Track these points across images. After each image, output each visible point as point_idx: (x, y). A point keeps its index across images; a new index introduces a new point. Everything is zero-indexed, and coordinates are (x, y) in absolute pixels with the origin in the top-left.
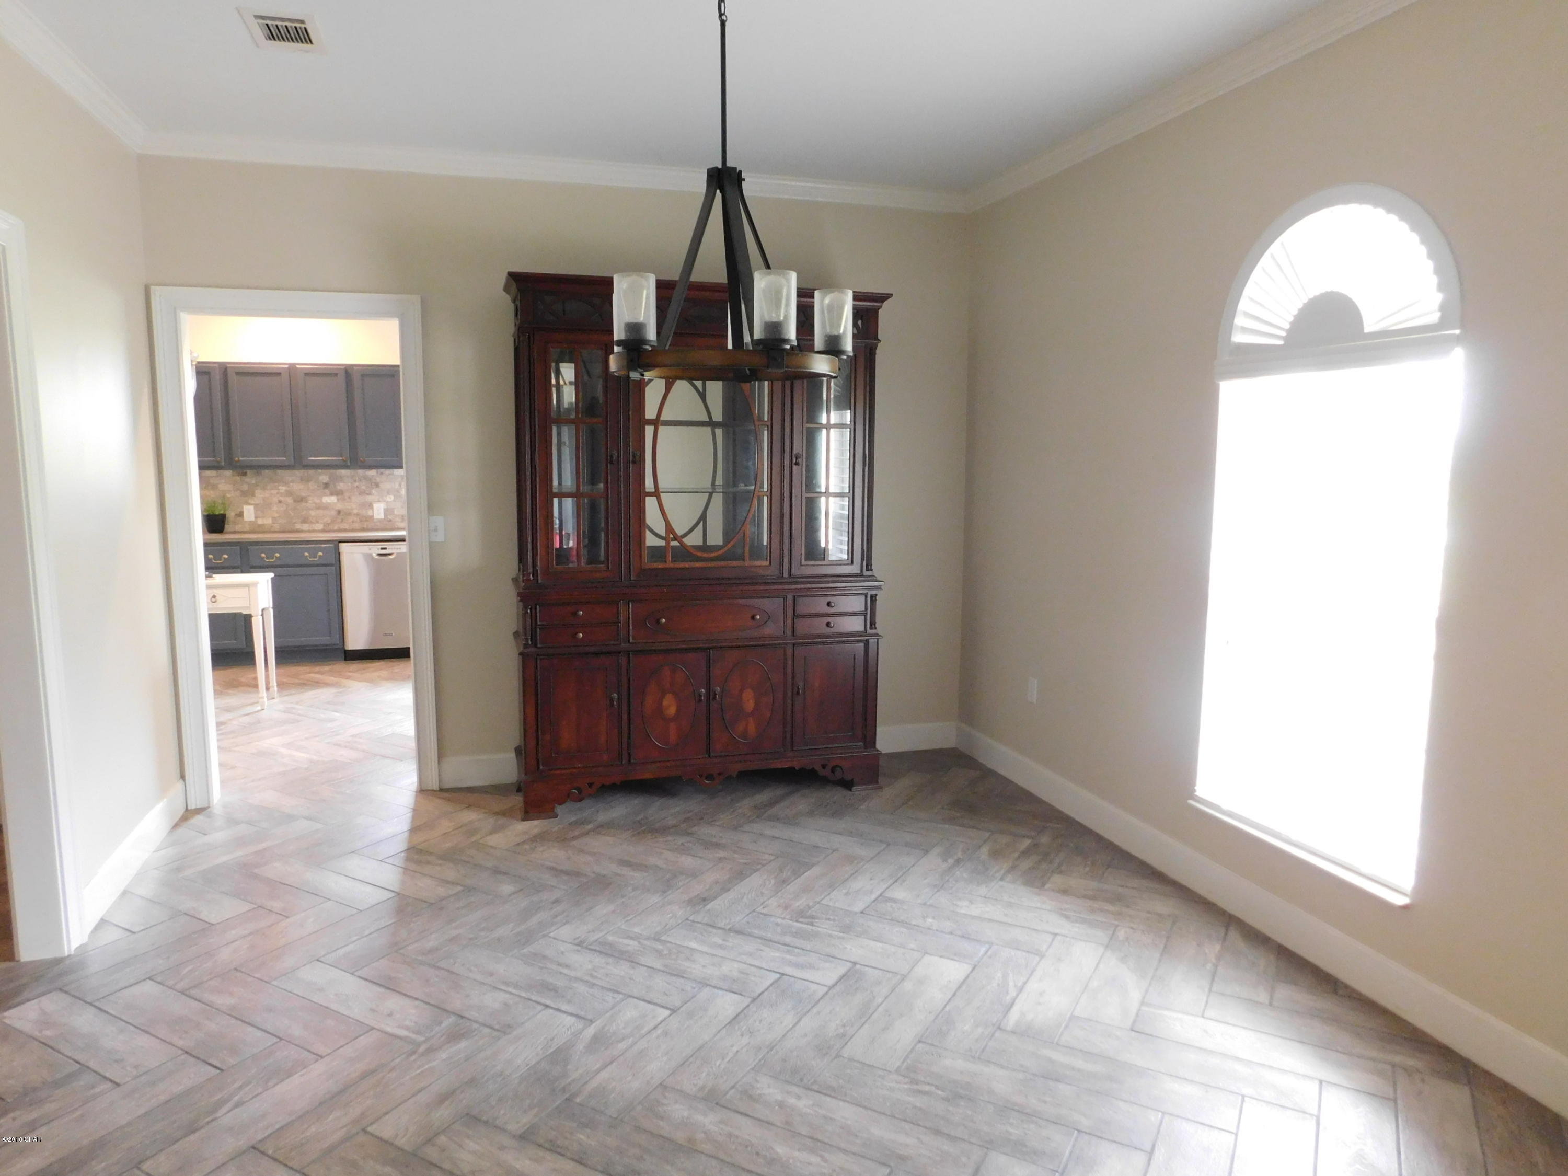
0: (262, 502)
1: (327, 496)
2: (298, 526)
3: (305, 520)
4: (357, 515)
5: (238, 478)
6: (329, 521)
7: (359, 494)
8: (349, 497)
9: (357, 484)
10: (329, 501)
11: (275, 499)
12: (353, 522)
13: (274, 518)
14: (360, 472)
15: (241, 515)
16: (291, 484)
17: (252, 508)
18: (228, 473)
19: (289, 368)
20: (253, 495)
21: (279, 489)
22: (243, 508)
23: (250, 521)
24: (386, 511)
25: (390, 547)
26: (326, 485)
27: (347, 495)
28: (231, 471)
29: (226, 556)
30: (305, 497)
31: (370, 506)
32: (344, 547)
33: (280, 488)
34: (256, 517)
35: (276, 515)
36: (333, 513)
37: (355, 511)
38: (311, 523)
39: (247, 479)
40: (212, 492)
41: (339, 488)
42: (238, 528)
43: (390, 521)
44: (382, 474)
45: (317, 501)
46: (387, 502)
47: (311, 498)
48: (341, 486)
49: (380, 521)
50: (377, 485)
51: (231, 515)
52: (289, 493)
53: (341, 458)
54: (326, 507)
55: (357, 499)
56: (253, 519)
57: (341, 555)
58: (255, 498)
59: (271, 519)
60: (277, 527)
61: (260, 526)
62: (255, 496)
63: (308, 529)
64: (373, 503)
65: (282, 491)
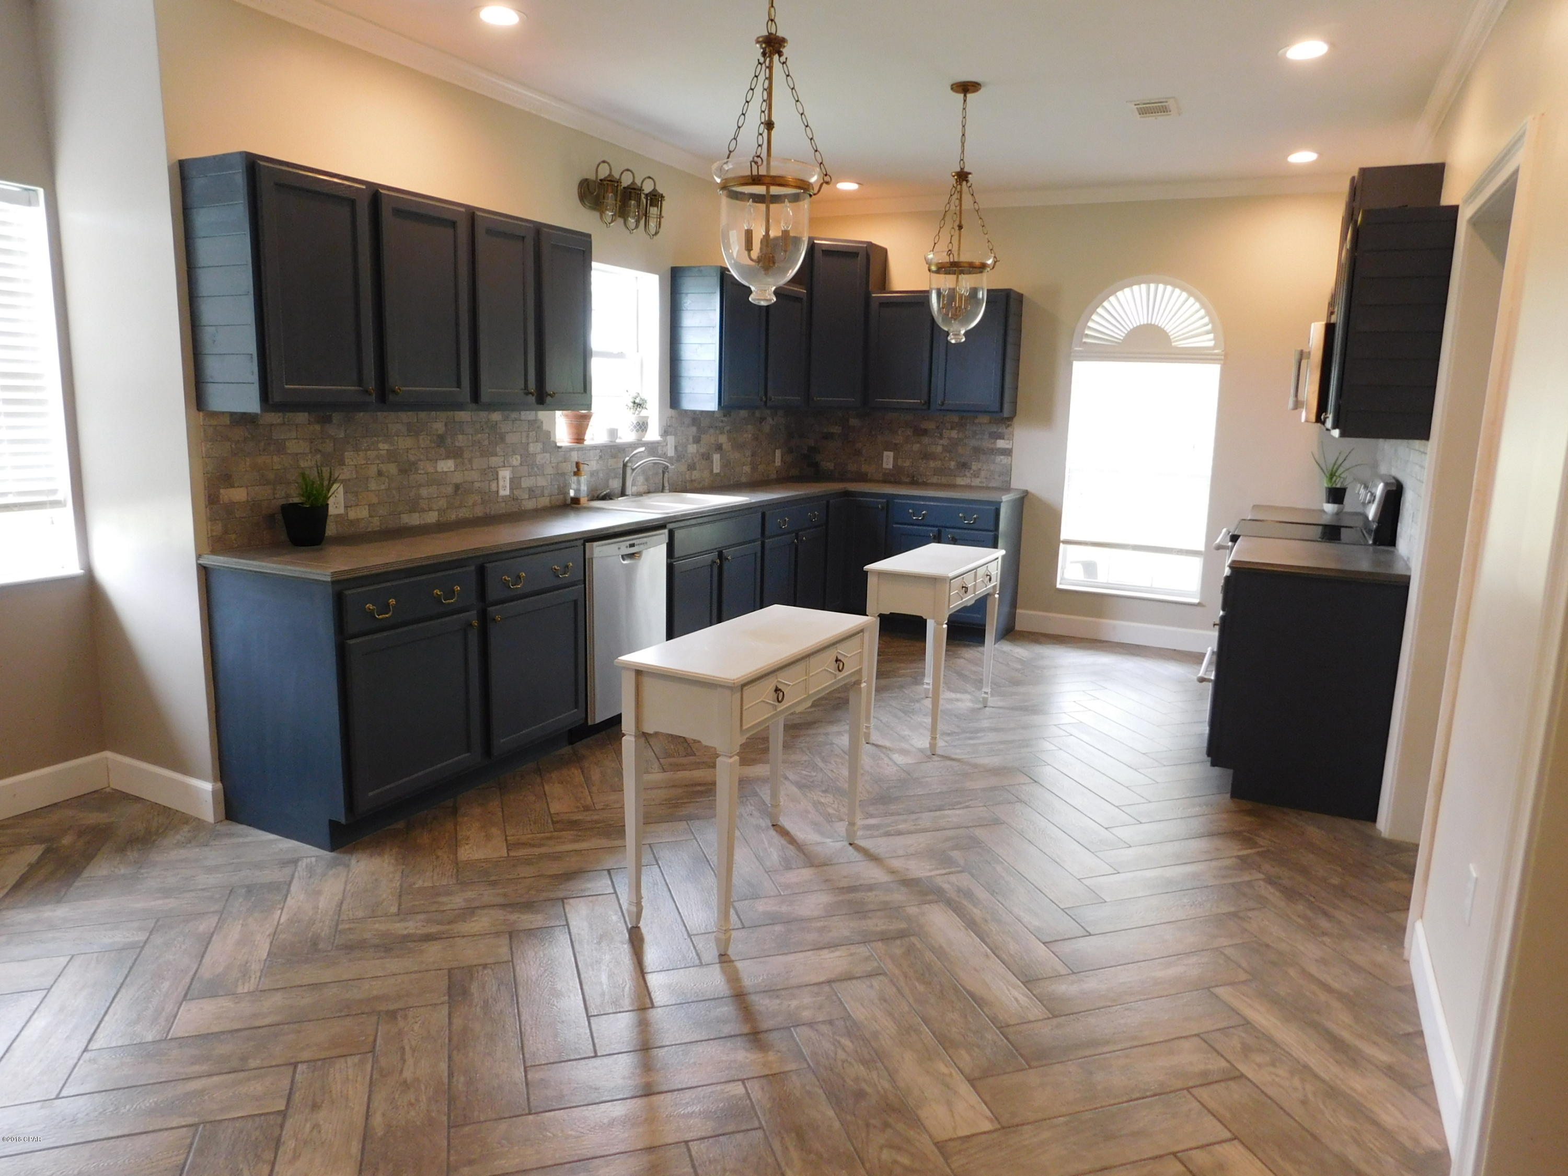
0: (354, 476)
1: (443, 459)
2: (405, 519)
3: (414, 507)
4: (479, 491)
5: (318, 427)
6: (445, 506)
7: (482, 455)
8: (469, 460)
9: (479, 437)
10: (445, 469)
11: (373, 470)
12: (474, 504)
13: (371, 507)
16: (396, 438)
17: (340, 489)
18: (301, 418)
20: (342, 461)
21: (379, 449)
23: (339, 516)
24: (513, 482)
26: (442, 440)
27: (467, 455)
28: (306, 414)
30: (414, 463)
31: (494, 474)
33: (380, 446)
34: (347, 507)
35: (375, 500)
36: (450, 490)
37: (477, 485)
38: (423, 511)
39: (332, 430)
40: (276, 459)
41: (457, 444)
45: (430, 469)
46: (514, 466)
47: (421, 465)
48: (461, 440)
49: (505, 499)
50: (502, 437)
52: (392, 456)
54: (441, 480)
55: (479, 463)
56: (341, 510)
58: (344, 467)
59: (367, 507)
60: (376, 524)
61: (352, 523)
62: (344, 464)
63: (418, 523)
64: (498, 469)
65: (384, 452)
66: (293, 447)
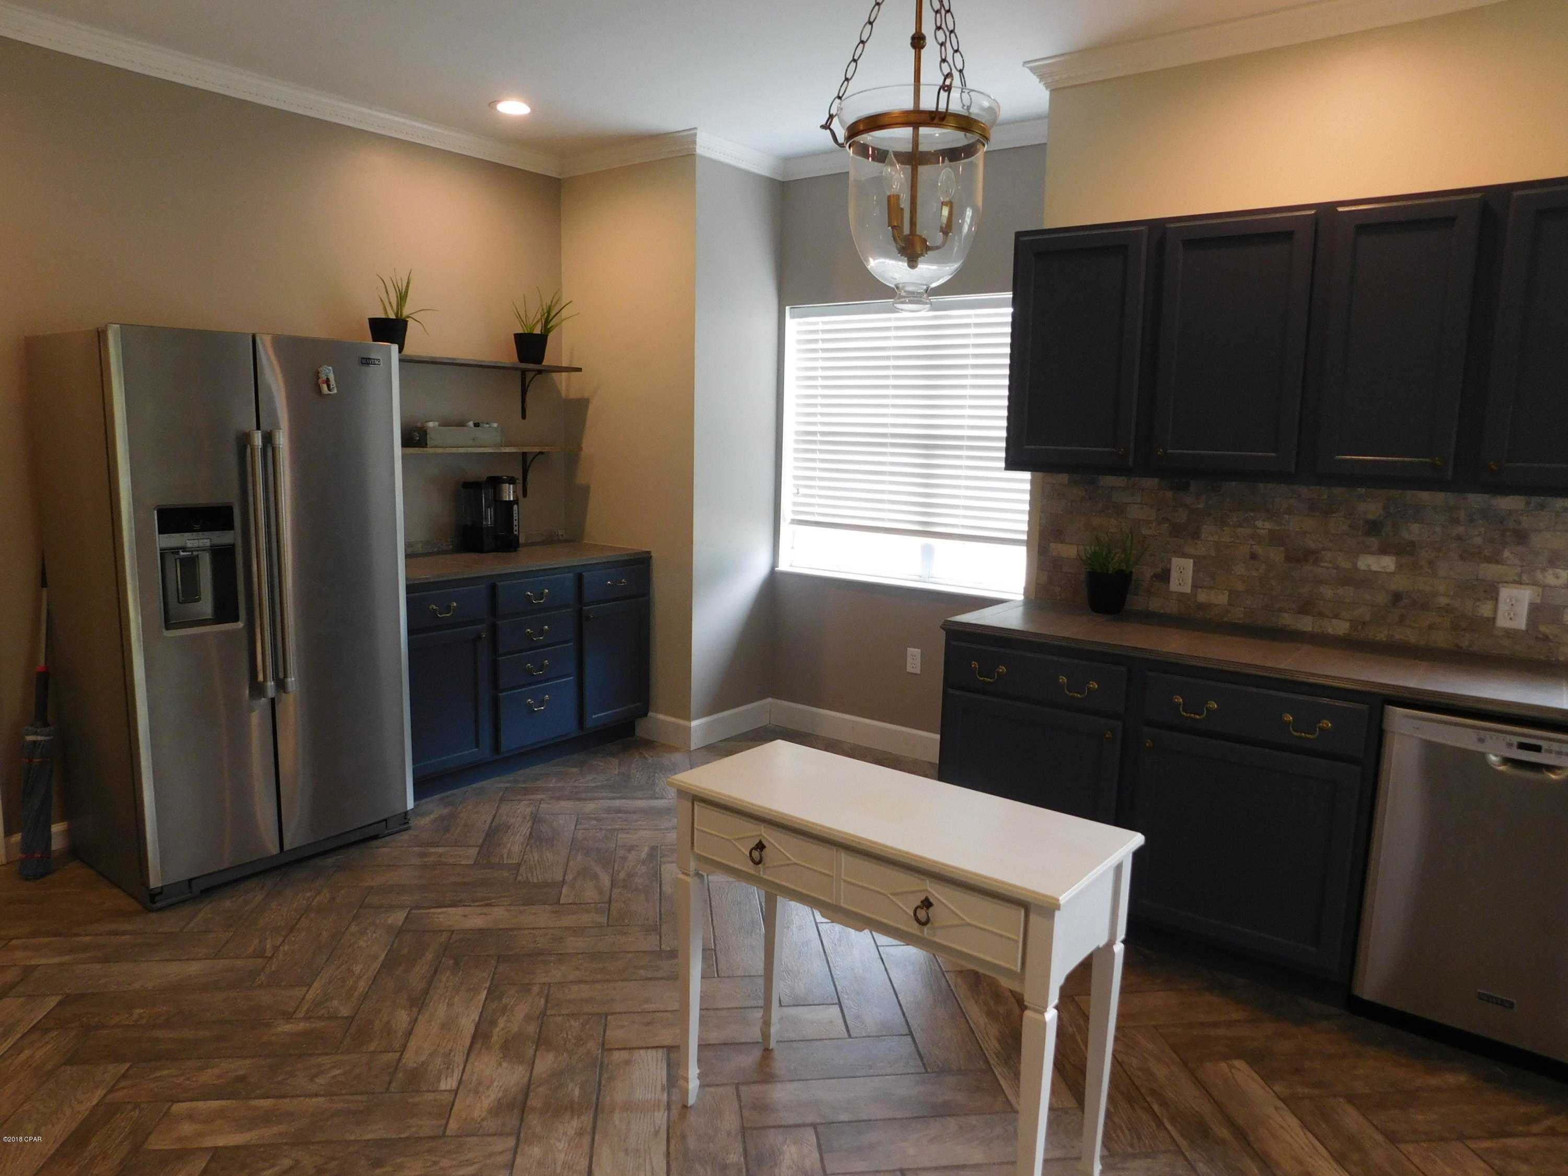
0: (1213, 553)
1: (1373, 554)
2: (1287, 619)
3: (1305, 608)
4: (1447, 610)
5: (1169, 494)
6: (1367, 617)
7: (1462, 557)
8: (1431, 563)
9: (1461, 529)
10: (1375, 568)
11: (1244, 549)
12: (1431, 627)
13: (1233, 594)
14: (1476, 500)
15: (1164, 576)
16: (1286, 516)
17: (1189, 564)
18: (1150, 483)
19: (1316, 219)
20: (1196, 535)
21: (1255, 527)
22: (1170, 562)
23: (1183, 594)
24: (1535, 610)
25: (1555, 746)
26: (1373, 528)
27: (1425, 555)
28: (1156, 479)
29: (1094, 685)
30: (1315, 552)
31: (1491, 592)
32: (1398, 717)
33: (1259, 524)
34: (1195, 586)
35: (1240, 587)
36: (1381, 598)
37: (1443, 601)
38: (1322, 615)
39: (1188, 499)
40: (1113, 521)
41: (1406, 535)
42: (1155, 604)
43: (1546, 638)
44: (1542, 506)
45: (1345, 564)
46: (1544, 586)
47: (1328, 555)
48: (1414, 531)
49: (1510, 634)
50: (1521, 537)
51: (1144, 572)
52: (1276, 538)
53: (1428, 460)
54: (1365, 581)
55: (1453, 569)
56: (1187, 589)
57: (1388, 738)
58: (1199, 542)
59: (1227, 593)
60: (1237, 615)
61: (1201, 606)
62: (1198, 538)
63: (1311, 629)
64: (1500, 585)
65: (1262, 532)
66: (1134, 512)
